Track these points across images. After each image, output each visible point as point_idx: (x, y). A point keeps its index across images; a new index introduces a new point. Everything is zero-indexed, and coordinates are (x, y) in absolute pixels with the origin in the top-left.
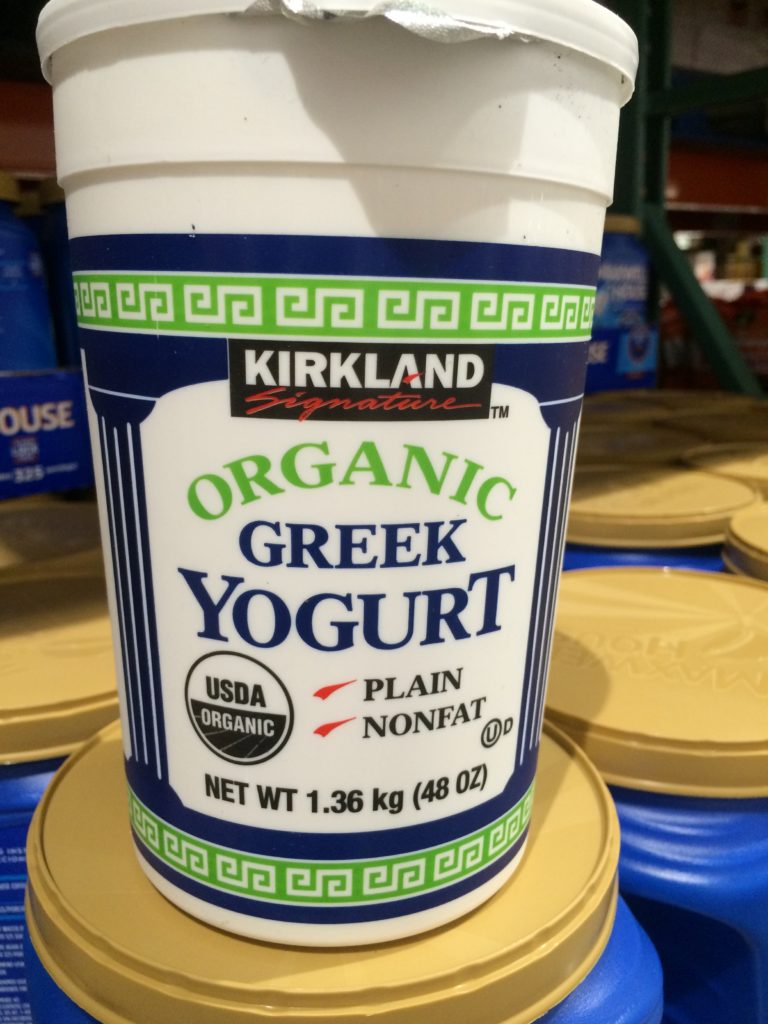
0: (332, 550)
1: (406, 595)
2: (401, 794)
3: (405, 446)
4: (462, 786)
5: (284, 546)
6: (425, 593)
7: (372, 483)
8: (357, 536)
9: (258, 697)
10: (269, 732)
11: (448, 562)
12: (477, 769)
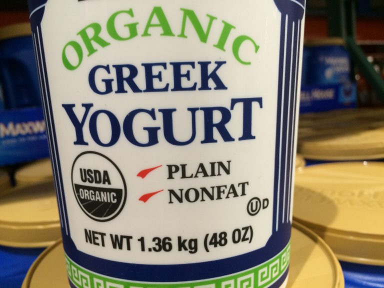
0: (140, 80)
1: (189, 109)
2: (195, 241)
3: (181, 9)
4: (237, 239)
5: (112, 80)
6: (202, 109)
7: (162, 35)
8: (155, 70)
9: (106, 178)
10: (114, 200)
11: (215, 89)
12: (246, 229)
